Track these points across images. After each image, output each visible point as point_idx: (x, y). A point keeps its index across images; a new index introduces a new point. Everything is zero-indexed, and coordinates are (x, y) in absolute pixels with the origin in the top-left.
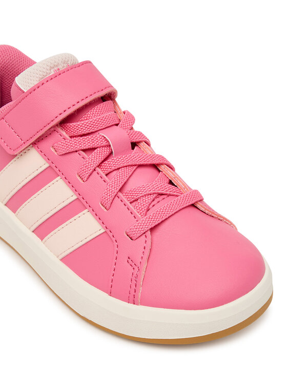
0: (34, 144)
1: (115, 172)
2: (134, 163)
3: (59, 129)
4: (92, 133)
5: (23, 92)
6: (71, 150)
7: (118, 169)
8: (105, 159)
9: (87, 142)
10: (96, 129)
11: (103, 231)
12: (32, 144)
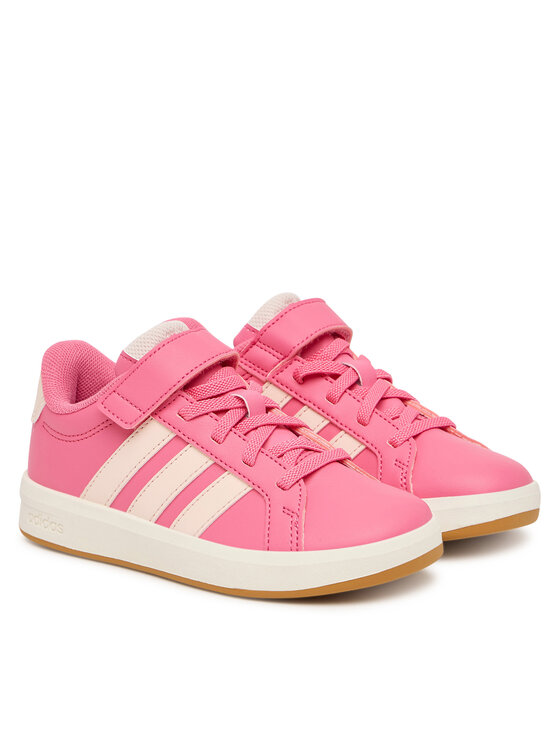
0: (154, 414)
1: (253, 432)
2: (272, 422)
3: (184, 394)
4: (223, 394)
5: (135, 361)
6: (202, 412)
7: (256, 428)
8: (240, 421)
9: (218, 404)
10: (226, 390)
11: (249, 489)
12: (152, 414)
